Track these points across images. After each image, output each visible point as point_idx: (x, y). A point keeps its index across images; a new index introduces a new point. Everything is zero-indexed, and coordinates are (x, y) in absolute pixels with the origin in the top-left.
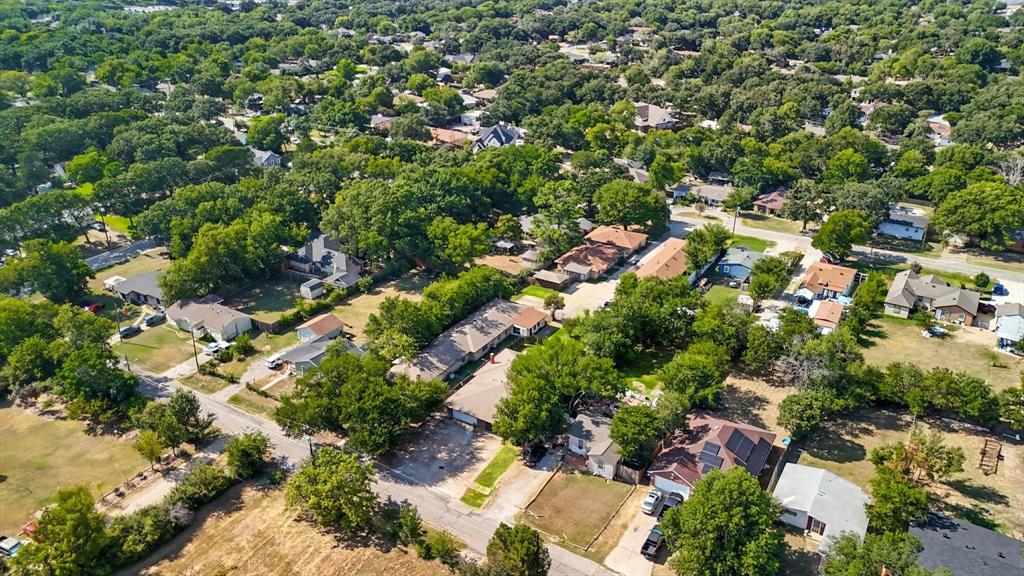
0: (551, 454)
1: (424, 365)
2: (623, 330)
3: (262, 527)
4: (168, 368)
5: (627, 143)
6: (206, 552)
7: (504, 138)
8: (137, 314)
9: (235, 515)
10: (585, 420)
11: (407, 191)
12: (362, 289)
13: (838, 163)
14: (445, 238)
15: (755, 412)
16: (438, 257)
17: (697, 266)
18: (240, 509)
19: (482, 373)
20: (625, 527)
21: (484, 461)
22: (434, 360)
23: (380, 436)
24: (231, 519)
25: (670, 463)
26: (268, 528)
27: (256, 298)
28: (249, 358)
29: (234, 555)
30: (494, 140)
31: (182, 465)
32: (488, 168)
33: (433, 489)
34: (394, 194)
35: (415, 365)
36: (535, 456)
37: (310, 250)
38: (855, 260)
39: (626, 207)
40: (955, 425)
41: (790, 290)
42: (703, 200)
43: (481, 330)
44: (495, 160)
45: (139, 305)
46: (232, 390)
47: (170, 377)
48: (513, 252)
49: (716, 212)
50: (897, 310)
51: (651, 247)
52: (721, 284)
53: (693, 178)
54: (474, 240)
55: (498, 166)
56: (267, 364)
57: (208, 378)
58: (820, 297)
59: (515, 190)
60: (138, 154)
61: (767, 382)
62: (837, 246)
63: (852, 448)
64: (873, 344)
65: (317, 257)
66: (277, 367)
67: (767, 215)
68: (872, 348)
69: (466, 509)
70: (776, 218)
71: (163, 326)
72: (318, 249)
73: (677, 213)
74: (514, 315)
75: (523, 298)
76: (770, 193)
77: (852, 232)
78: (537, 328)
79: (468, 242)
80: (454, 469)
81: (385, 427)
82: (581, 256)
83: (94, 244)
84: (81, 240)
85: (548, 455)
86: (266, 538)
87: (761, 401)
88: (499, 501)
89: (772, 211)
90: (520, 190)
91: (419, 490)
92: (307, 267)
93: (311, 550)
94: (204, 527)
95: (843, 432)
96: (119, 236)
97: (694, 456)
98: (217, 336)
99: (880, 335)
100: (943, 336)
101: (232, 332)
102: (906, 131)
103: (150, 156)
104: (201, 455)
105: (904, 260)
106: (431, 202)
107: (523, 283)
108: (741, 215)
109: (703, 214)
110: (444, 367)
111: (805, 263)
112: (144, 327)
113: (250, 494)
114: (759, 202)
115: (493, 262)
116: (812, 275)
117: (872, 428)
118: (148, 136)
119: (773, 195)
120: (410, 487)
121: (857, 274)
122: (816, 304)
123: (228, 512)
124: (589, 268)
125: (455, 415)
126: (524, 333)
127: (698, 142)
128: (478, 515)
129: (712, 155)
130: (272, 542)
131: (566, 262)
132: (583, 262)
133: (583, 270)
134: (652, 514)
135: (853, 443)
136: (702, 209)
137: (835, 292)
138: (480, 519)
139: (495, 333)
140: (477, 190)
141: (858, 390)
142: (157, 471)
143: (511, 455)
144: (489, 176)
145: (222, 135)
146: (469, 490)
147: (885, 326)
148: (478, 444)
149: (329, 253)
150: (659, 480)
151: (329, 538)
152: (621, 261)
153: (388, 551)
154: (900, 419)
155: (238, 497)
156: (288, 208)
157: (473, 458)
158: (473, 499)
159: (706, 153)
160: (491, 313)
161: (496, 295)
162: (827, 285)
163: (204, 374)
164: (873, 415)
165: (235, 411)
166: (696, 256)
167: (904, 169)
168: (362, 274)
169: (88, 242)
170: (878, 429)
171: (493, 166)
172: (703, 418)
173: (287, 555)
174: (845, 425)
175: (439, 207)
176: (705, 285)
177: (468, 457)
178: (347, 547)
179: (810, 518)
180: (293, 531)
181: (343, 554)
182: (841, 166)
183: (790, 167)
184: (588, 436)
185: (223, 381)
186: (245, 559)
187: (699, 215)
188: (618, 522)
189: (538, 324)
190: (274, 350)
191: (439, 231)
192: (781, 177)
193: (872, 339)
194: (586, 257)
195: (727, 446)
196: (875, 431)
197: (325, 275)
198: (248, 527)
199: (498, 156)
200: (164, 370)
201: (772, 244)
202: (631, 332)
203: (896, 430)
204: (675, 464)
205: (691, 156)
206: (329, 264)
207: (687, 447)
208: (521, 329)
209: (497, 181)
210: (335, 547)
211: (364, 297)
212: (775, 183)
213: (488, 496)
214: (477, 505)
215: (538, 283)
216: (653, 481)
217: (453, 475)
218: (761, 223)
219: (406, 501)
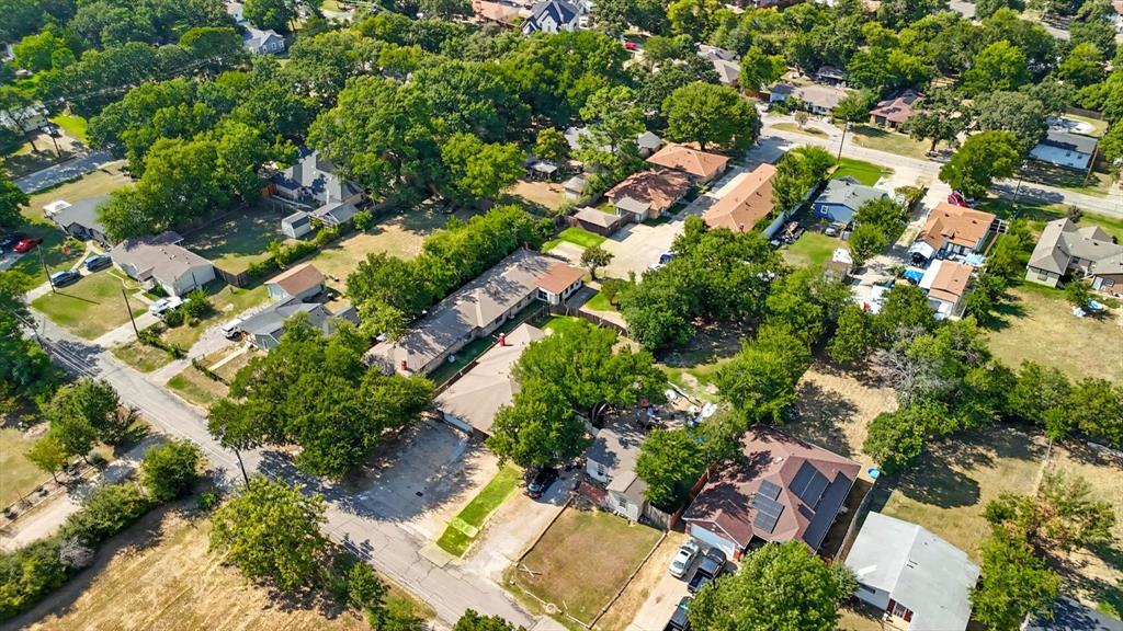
0: (563, 479)
1: (415, 346)
2: (674, 304)
3: (178, 574)
4: (103, 331)
5: (718, 25)
6: (103, 607)
7: (561, 16)
8: (79, 252)
9: (149, 553)
10: (610, 438)
11: (418, 98)
12: (358, 226)
13: (987, 60)
14: (463, 162)
15: (838, 425)
16: (455, 187)
17: (786, 204)
18: (156, 544)
19: (484, 360)
20: (645, 595)
21: (476, 486)
22: (429, 339)
23: (336, 459)
24: (144, 558)
25: (713, 507)
26: (186, 575)
27: (229, 234)
28: (204, 322)
29: (138, 614)
30: (550, 18)
31: (93, 476)
32: (531, 63)
33: (406, 526)
34: (399, 101)
35: (402, 345)
36: (542, 482)
37: (298, 173)
38: (995, 197)
39: (704, 120)
40: (1105, 453)
41: (903, 241)
42: (807, 107)
43: (495, 295)
44: (540, 52)
45: (83, 240)
46: (176, 368)
47: (103, 346)
48: (554, 178)
49: (821, 123)
50: (1042, 276)
51: (732, 174)
52: (816, 229)
53: (797, 75)
54: (498, 167)
55: (545, 59)
56: (223, 332)
57: (149, 349)
58: (942, 254)
59: (565, 93)
60: (104, 34)
61: (859, 378)
62: (972, 181)
63: (961, 484)
64: (1006, 325)
65: (307, 181)
66: (236, 336)
67: (886, 129)
68: (1004, 331)
69: (442, 557)
70: (897, 133)
71: (108, 271)
72: (309, 171)
73: (772, 125)
74: (541, 274)
75: (560, 245)
76: (894, 98)
77: (995, 164)
78: (570, 292)
79: (490, 170)
80: (435, 497)
81: (343, 447)
82: (639, 188)
83: (43, 154)
84: (27, 149)
85: (558, 481)
86: (181, 590)
87: (845, 408)
88: (487, 547)
89: (893, 124)
90: (571, 93)
91: (386, 527)
92: (294, 193)
93: (235, 610)
94: (109, 568)
95: (952, 460)
96: (74, 144)
97: (746, 498)
98: (170, 290)
99: (1017, 312)
100: (1101, 315)
101: (188, 283)
102: (1081, 12)
103: (122, 35)
104: (120, 462)
105: (1059, 199)
106: (451, 110)
107: (560, 223)
108: (852, 129)
109: (803, 127)
110: (440, 348)
111: (929, 202)
112: (84, 271)
113: (172, 521)
114: (877, 112)
115: (525, 190)
116: (935, 220)
117: (992, 454)
118: (117, 10)
119: (897, 102)
120: (375, 522)
121: (995, 221)
122: (936, 264)
123: (141, 549)
124: (647, 206)
125: (447, 418)
126: (552, 299)
127: (807, 27)
128: (456, 568)
129: (824, 45)
130: (187, 597)
131: (618, 196)
132: (640, 196)
133: (639, 208)
134: (683, 578)
135: (963, 477)
136: (802, 120)
137: (963, 247)
138: (456, 574)
139: (513, 300)
140: (514, 92)
141: (978, 407)
142: (61, 484)
143: (511, 479)
144: (531, 74)
145: (210, 9)
146: (451, 529)
147: (1024, 298)
148: (472, 461)
149: (322, 176)
150: (696, 529)
151: (262, 593)
152: (689, 196)
153: (334, 617)
154: (1031, 443)
155: (157, 526)
156: (272, 115)
157: (461, 481)
158: (453, 542)
159: (816, 43)
160: (511, 272)
161: (520, 244)
162: (953, 238)
163: (145, 344)
164: (995, 435)
165: (173, 399)
166: (787, 193)
167: (1073, 69)
168: (359, 206)
169: (36, 151)
170: (999, 456)
171: (537, 60)
172: (765, 440)
173: (204, 617)
174: (955, 449)
175: (462, 117)
176: (794, 232)
177: (456, 480)
178: (283, 608)
179: (892, 602)
180: (217, 580)
181: (276, 616)
182: (991, 65)
183: (924, 63)
184: (610, 460)
185: (165, 355)
186: (150, 619)
187: (799, 128)
188: (636, 587)
189: (572, 286)
190: (238, 310)
191: (456, 153)
192: (909, 77)
193: (1005, 318)
194: (645, 190)
195: (791, 488)
196: (996, 460)
197: (317, 205)
198: (161, 571)
199: (546, 45)
200: (97, 335)
201: (888, 172)
202: (685, 308)
203: (1023, 458)
204: (719, 511)
205: (798, 46)
206: (322, 190)
207: (738, 484)
208: (549, 293)
209: (542, 81)
210: (267, 607)
211: (361, 236)
212: (905, 84)
213: (473, 540)
214: (459, 554)
215: (579, 225)
216: (690, 529)
217: (433, 506)
218: (877, 140)
219: (366, 544)
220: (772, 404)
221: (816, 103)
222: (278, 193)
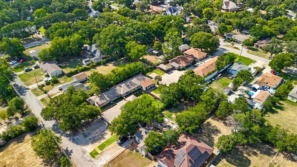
0: (129, 141)
1: (101, 98)
4: (31, 84)
5: (216, 16)
6: (4, 157)
7: (173, 11)
8: (34, 63)
9: (20, 144)
10: (143, 130)
11: (121, 31)
12: (102, 63)
13: (292, 31)
14: (130, 49)
15: (213, 136)
16: (128, 55)
17: (219, 69)
18: (22, 142)
19: (119, 104)
21: (105, 139)
22: (106, 96)
23: (68, 127)
24: (18, 145)
25: (164, 156)
26: (25, 152)
27: (70, 62)
28: (55, 85)
29: (11, 160)
30: (169, 11)
31: (14, 122)
32: (157, 23)
33: (84, 147)
34: (117, 31)
35: (99, 97)
36: (123, 141)
37: (91, 48)
38: (286, 72)
39: (201, 42)
40: (296, 157)
41: (252, 83)
42: (236, 41)
43: (128, 86)
44: (160, 21)
45: (36, 61)
46: (44, 96)
47: (30, 88)
48: (157, 55)
49: (239, 46)
50: (292, 99)
51: (207, 58)
52: (227, 77)
53: (236, 31)
54: (139, 51)
56: (58, 88)
57: (40, 90)
58: (263, 88)
60: (56, 10)
61: (224, 123)
63: (245, 160)
65: (92, 51)
66: (61, 90)
67: (258, 49)
68: (275, 114)
69: (89, 157)
70: (262, 51)
71: (39, 69)
73: (223, 44)
74: (143, 81)
75: (152, 74)
76: (263, 40)
77: (285, 63)
78: (150, 87)
79: (136, 52)
80: (94, 141)
81: (70, 124)
82: (178, 60)
83: (35, 38)
84: (31, 37)
85: (127, 141)
86: (23, 155)
87: (217, 131)
88: (102, 157)
89: (261, 48)
91: (79, 147)
92: (89, 53)
93: (33, 163)
94: (9, 147)
95: (245, 152)
96: (42, 36)
97: (175, 155)
98: (50, 75)
99: (281, 109)
101: (55, 74)
103: (60, 10)
104: (21, 119)
106: (132, 35)
107: (154, 68)
108: (248, 48)
110: (108, 99)
111: (264, 72)
112: (33, 69)
113: (28, 137)
114: (256, 44)
115: (148, 58)
116: (263, 78)
117: (258, 152)
118: (60, 4)
119: (264, 41)
120: (76, 145)
121: (282, 80)
122: (259, 91)
123: (18, 143)
124: (179, 65)
126: (144, 89)
127: (241, 18)
128: (92, 161)
129: (245, 23)
130: (23, 158)
131: (172, 62)
133: (176, 65)
135: (247, 158)
136: (233, 44)
137: (270, 87)
138: (91, 163)
139: (133, 88)
140: (151, 31)
141: (254, 138)
142: (6, 123)
144: (156, 27)
145: (83, 5)
146: (94, 150)
147: (285, 104)
148: (107, 132)
149: (96, 49)
150: (159, 161)
151: (41, 160)
152: (194, 63)
154: (272, 151)
155: (24, 137)
156: (87, 33)
157: (102, 137)
158: (94, 154)
159: (242, 22)
160: (134, 80)
161: (139, 73)
162: (267, 83)
164: (261, 146)
165: (40, 104)
166: (219, 65)
168: (103, 58)
169: (33, 37)
170: (260, 153)
171: (159, 23)
172: (187, 138)
173: (25, 164)
174: (247, 149)
176: (220, 77)
177: (101, 136)
178: (45, 165)
180: (32, 154)
182: (294, 33)
183: (274, 30)
184: (141, 137)
185: (43, 92)
186: (13, 162)
187: (232, 47)
189: (151, 85)
190: (64, 83)
191: (129, 46)
192: (269, 34)
193: (277, 110)
194: (179, 61)
196: (259, 154)
197: (94, 56)
198: (20, 150)
199: (162, 19)
200: (29, 85)
201: (255, 62)
203: (268, 155)
204: (165, 158)
205: (237, 23)
206: (96, 53)
207: (174, 150)
208: (143, 87)
209: (159, 28)
210: (41, 164)
211: (102, 66)
212: (266, 36)
213: (99, 154)
214: (94, 157)
215: (159, 69)
217: (92, 143)
218: (255, 52)
219: (71, 151)
220: (190, 128)
221: (239, 40)
222: (85, 53)
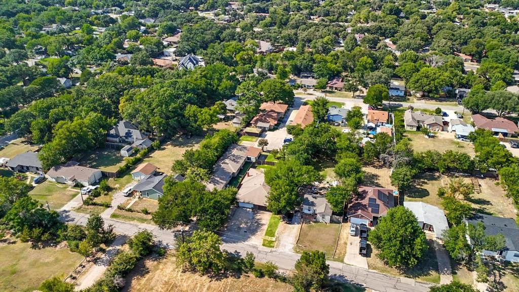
0: (295, 216)
1: (215, 182)
3: (166, 279)
4: (63, 205)
7: (195, 62)
8: (25, 178)
9: (147, 276)
10: (309, 197)
12: (155, 148)
15: (376, 181)
16: (192, 126)
17: (318, 117)
18: (148, 272)
19: (245, 182)
20: (346, 244)
21: (265, 225)
22: (218, 179)
24: (146, 278)
25: (357, 210)
26: (169, 279)
27: (94, 160)
28: (110, 193)
30: (190, 63)
31: (102, 256)
32: (201, 78)
33: (246, 243)
34: (162, 95)
35: (210, 183)
36: (289, 218)
37: (117, 130)
38: (382, 107)
39: (276, 92)
40: (457, 174)
42: (303, 86)
43: (234, 161)
44: (203, 73)
45: (24, 172)
46: (110, 211)
47: (67, 210)
49: (311, 91)
50: (411, 128)
51: (291, 111)
52: (331, 124)
53: (293, 76)
55: (205, 76)
56: (123, 194)
57: (92, 207)
58: (378, 125)
59: (217, 88)
61: (374, 167)
62: (376, 101)
65: (122, 134)
66: (130, 195)
67: (334, 90)
69: (267, 249)
70: (339, 92)
71: (46, 182)
72: (122, 130)
73: (298, 93)
74: (246, 151)
75: (243, 142)
76: (332, 80)
78: (258, 157)
79: (209, 117)
80: (252, 231)
81: (218, 216)
82: (263, 118)
86: (171, 284)
87: (375, 176)
88: (282, 242)
89: (336, 89)
90: (220, 88)
91: (240, 245)
92: (117, 140)
93: (199, 285)
94: (132, 286)
95: (416, 185)
97: (365, 205)
98: (86, 184)
100: (433, 137)
101: (93, 180)
102: (377, 47)
104: (111, 248)
105: (401, 106)
106: (178, 98)
107: (239, 135)
108: (323, 92)
109: (306, 93)
110: (224, 182)
111: (363, 111)
112: (34, 184)
113: (149, 263)
114: (329, 85)
117: (426, 181)
119: (335, 81)
120: (235, 244)
121: (388, 114)
122: (378, 129)
123: (143, 275)
124: (269, 124)
125: (240, 205)
126: (253, 160)
128: (275, 251)
129: (302, 64)
130: (175, 286)
131: (256, 122)
132: (265, 121)
134: (356, 235)
135: (422, 188)
136: (305, 90)
137: (383, 123)
138: (277, 253)
139: (241, 161)
140: (199, 89)
142: (89, 261)
143: (276, 220)
144: (203, 82)
146: (265, 240)
147: (410, 136)
148: (258, 217)
149: (129, 131)
150: (353, 220)
151: (205, 277)
152: (281, 119)
153: (239, 278)
154: (435, 175)
155: (144, 266)
157: (258, 224)
158: (268, 244)
159: (299, 64)
160: (235, 152)
162: (378, 120)
163: (88, 205)
164: (423, 175)
165: (118, 222)
166: (318, 113)
167: (387, 64)
171: (203, 77)
174: (415, 181)
175: (184, 100)
177: (256, 224)
178: (217, 280)
179: (424, 224)
180: (184, 278)
181: (215, 284)
182: (363, 65)
183: (338, 67)
184: (313, 204)
185: (102, 207)
187: (304, 94)
188: (342, 242)
189: (258, 154)
190: (122, 186)
191: (191, 113)
192: (335, 72)
194: (265, 119)
195: (379, 198)
196: (428, 182)
197: (131, 143)
198: (158, 280)
200: (61, 207)
201: (344, 104)
203: (435, 180)
204: (360, 210)
205: (292, 65)
206: (131, 136)
207: (361, 202)
208: (252, 158)
209: (208, 84)
210: (211, 281)
212: (334, 75)
213: (275, 241)
214: (273, 247)
215: (246, 134)
216: (350, 220)
217: (253, 234)
218: (333, 94)
219: (236, 252)
221: (307, 84)
